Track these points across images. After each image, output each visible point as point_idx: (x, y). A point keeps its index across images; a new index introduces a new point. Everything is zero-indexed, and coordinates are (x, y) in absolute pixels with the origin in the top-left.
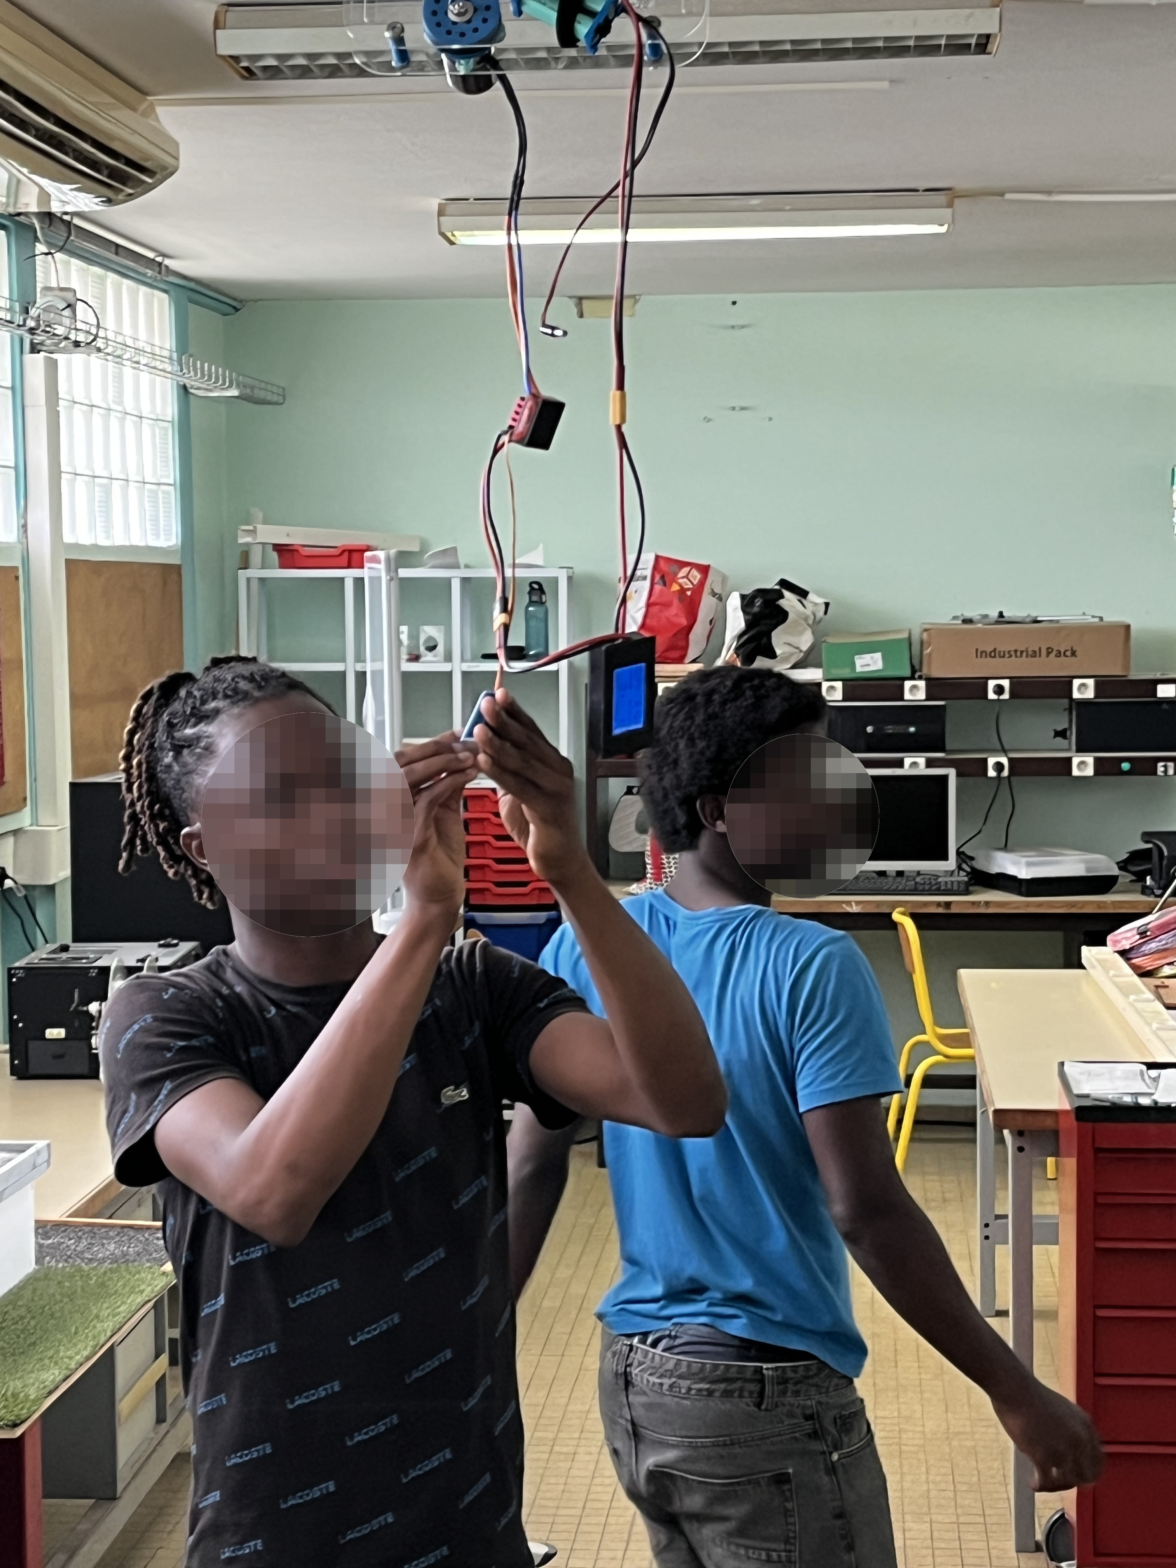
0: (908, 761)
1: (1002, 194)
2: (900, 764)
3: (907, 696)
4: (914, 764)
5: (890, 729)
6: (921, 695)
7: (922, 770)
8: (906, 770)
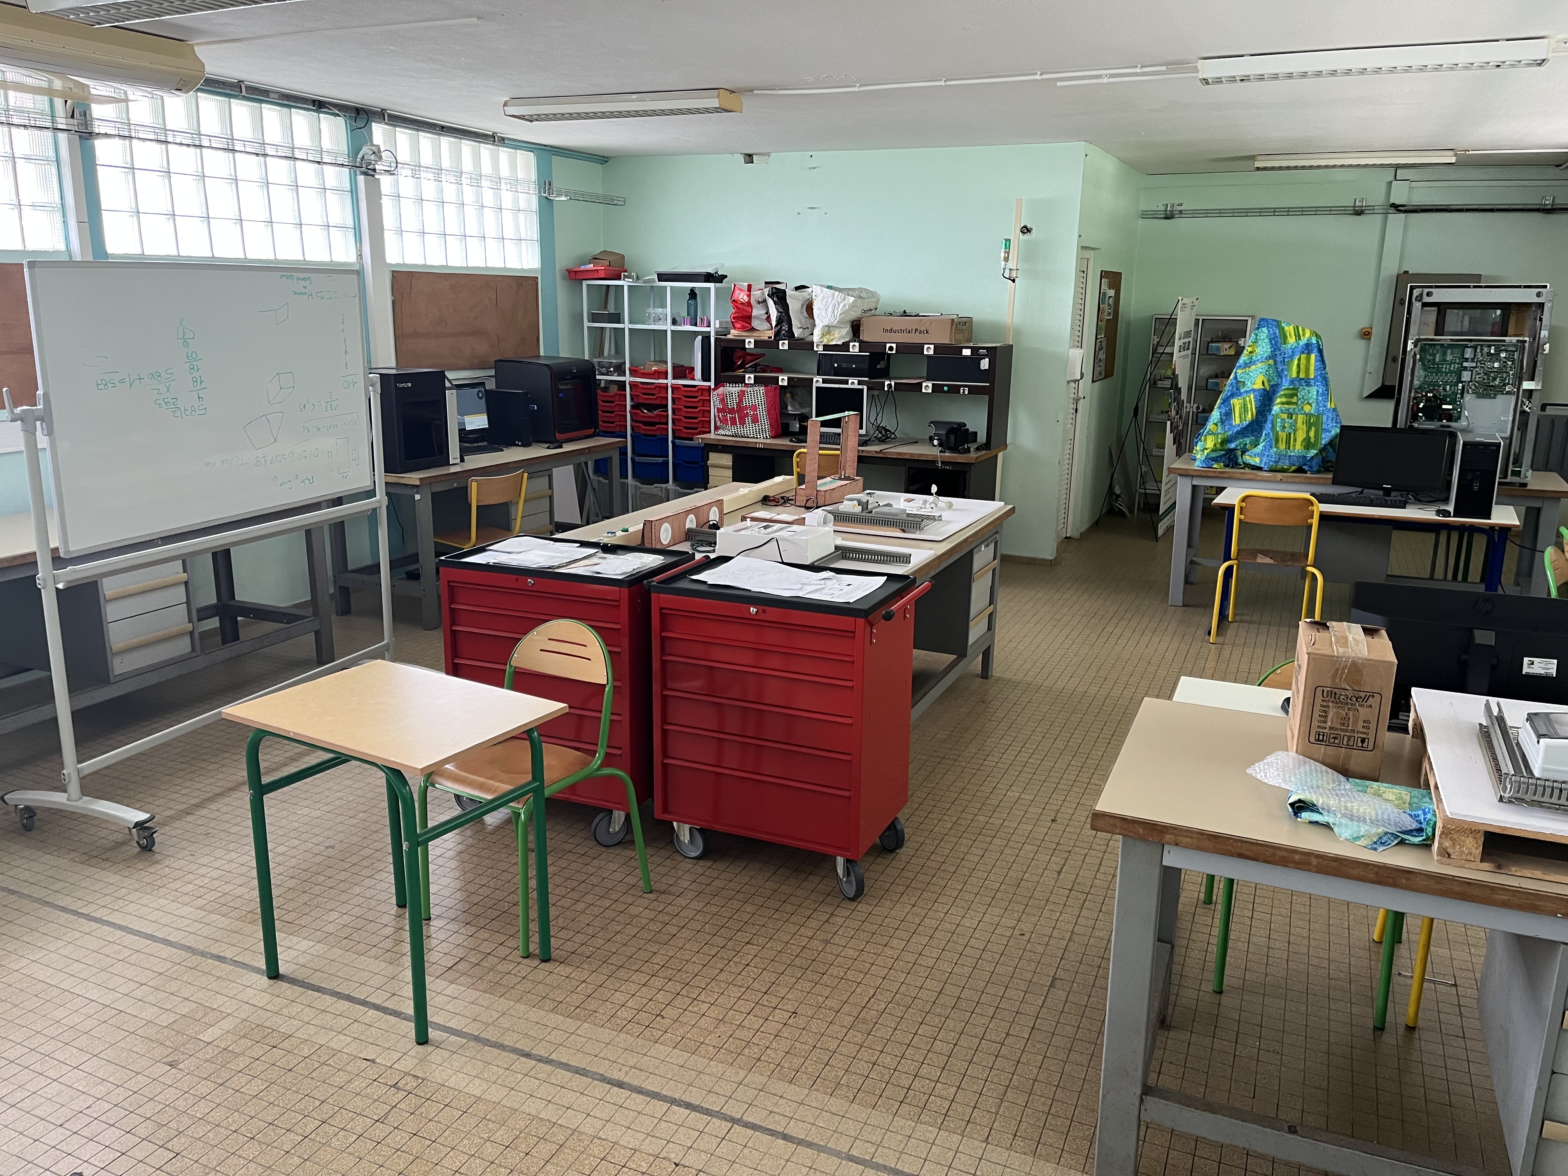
0: (850, 381)
1: (752, 91)
2: (846, 382)
3: (851, 350)
4: (853, 383)
5: (844, 365)
6: (857, 350)
7: (856, 386)
8: (849, 386)
